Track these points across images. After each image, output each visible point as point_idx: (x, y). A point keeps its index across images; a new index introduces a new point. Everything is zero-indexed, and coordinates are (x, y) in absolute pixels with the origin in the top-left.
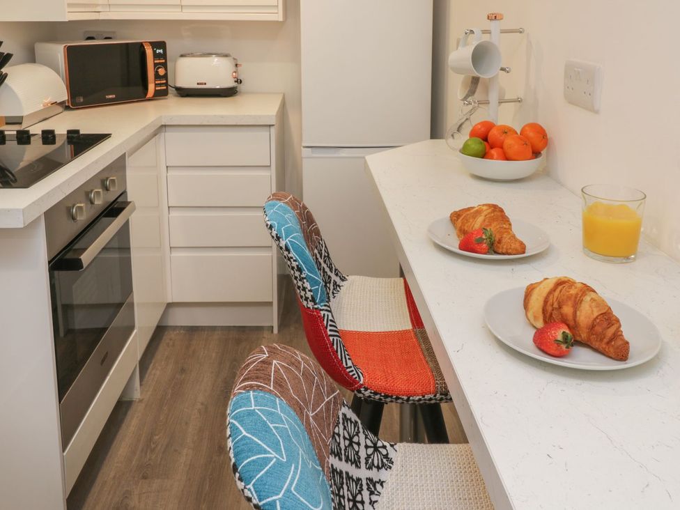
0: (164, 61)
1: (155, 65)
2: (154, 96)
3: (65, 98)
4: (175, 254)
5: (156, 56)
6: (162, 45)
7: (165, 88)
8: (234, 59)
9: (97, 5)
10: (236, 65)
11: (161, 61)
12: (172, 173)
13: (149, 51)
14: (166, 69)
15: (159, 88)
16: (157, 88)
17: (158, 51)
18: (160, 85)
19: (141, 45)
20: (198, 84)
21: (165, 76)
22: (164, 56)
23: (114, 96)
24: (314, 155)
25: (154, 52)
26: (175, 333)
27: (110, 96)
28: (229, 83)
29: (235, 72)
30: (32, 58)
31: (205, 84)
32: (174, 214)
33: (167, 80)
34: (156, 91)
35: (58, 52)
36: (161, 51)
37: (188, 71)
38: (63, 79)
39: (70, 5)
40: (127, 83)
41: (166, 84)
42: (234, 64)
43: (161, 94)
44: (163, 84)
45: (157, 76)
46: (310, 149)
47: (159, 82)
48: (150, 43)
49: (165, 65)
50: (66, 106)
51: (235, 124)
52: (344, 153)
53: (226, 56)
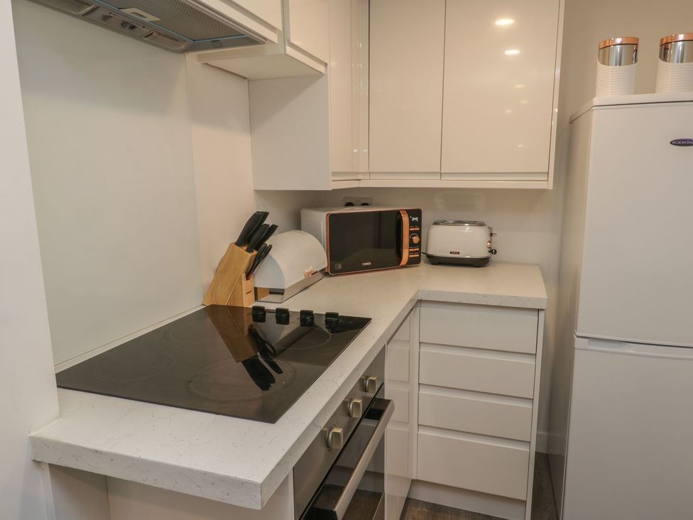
0: (418, 229)
1: (411, 232)
2: (408, 263)
3: (325, 265)
4: (422, 432)
5: (412, 224)
6: (417, 213)
7: (418, 255)
8: (489, 228)
9: (358, 173)
10: (491, 234)
11: (416, 229)
12: (424, 349)
13: (405, 219)
14: (420, 237)
15: (412, 256)
16: (411, 256)
17: (413, 219)
18: (414, 252)
19: (398, 213)
20: (451, 253)
21: (419, 244)
22: (419, 224)
23: (370, 264)
24: (591, 348)
25: (410, 220)
26: (418, 509)
27: (367, 264)
28: (482, 253)
29: (490, 242)
30: (297, 224)
31: (459, 253)
32: (424, 391)
33: (420, 248)
34: (410, 259)
35: (320, 219)
36: (416, 219)
37: (442, 240)
38: (324, 247)
39: (334, 174)
40: (378, 244)
41: (419, 252)
42: (489, 233)
43: (413, 262)
44: (416, 251)
45: (412, 244)
46: (586, 340)
47: (413, 250)
48: (406, 210)
49: (419, 233)
50: (325, 273)
51: (497, 304)
52: (631, 349)
53: (482, 225)
